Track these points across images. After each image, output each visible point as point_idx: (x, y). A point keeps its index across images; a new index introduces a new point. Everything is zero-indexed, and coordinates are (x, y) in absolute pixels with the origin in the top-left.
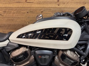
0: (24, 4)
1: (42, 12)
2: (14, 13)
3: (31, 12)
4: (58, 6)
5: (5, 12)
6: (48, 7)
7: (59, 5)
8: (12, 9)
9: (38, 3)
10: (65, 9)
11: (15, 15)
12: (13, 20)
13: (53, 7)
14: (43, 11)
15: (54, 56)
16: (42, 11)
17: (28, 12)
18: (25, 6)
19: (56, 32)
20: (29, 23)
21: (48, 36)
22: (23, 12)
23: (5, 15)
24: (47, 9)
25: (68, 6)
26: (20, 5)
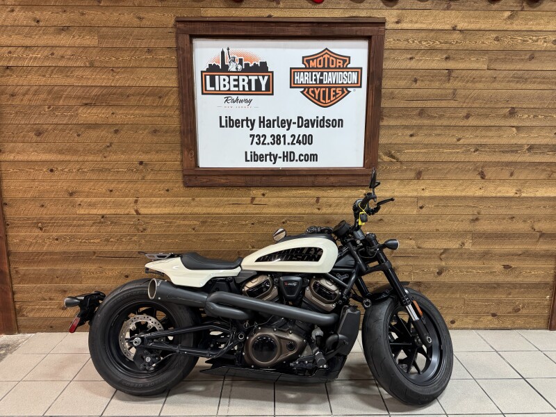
0: (246, 207)
1: (284, 223)
2: (223, 225)
3: (260, 222)
4: (317, 210)
5: (204, 222)
6: (298, 212)
7: (319, 209)
8: (220, 218)
9: (275, 205)
10: (334, 216)
11: (224, 228)
12: (217, 240)
13: (307, 212)
14: (286, 221)
15: (304, 286)
16: (284, 220)
17: (253, 224)
18: (248, 211)
19: (304, 252)
20: (253, 247)
21: (296, 257)
22: (244, 223)
23: (203, 228)
24: (295, 217)
25: (340, 211)
26: (239, 210)
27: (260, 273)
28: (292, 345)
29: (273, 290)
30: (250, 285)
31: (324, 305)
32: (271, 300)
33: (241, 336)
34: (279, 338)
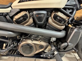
15: (48, 17)
27: (21, 10)
28: (41, 47)
29: (30, 19)
30: (17, 17)
31: (59, 27)
32: (30, 26)
33: (16, 43)
34: (35, 44)
